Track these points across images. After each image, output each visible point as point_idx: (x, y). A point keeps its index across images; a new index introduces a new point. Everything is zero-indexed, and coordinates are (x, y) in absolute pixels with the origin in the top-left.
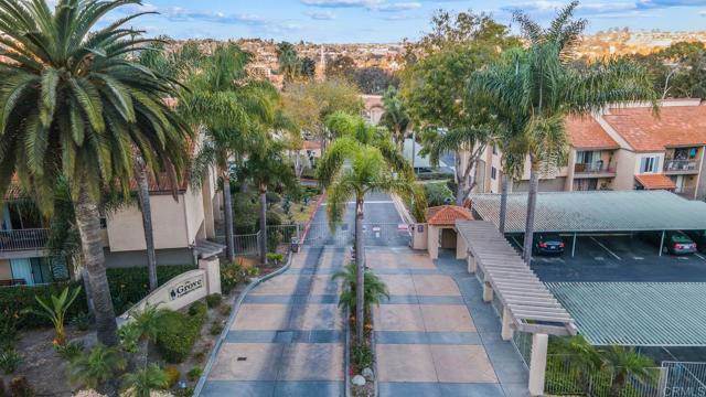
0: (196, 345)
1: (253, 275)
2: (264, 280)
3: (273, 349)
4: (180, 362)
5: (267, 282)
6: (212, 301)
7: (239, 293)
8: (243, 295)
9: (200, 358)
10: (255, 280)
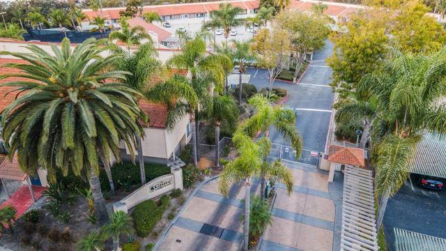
0: (157, 225)
1: (207, 175)
2: (212, 180)
3: (198, 238)
4: (143, 237)
5: (214, 181)
6: (175, 193)
7: (194, 188)
8: (196, 190)
9: (156, 235)
10: (207, 178)
